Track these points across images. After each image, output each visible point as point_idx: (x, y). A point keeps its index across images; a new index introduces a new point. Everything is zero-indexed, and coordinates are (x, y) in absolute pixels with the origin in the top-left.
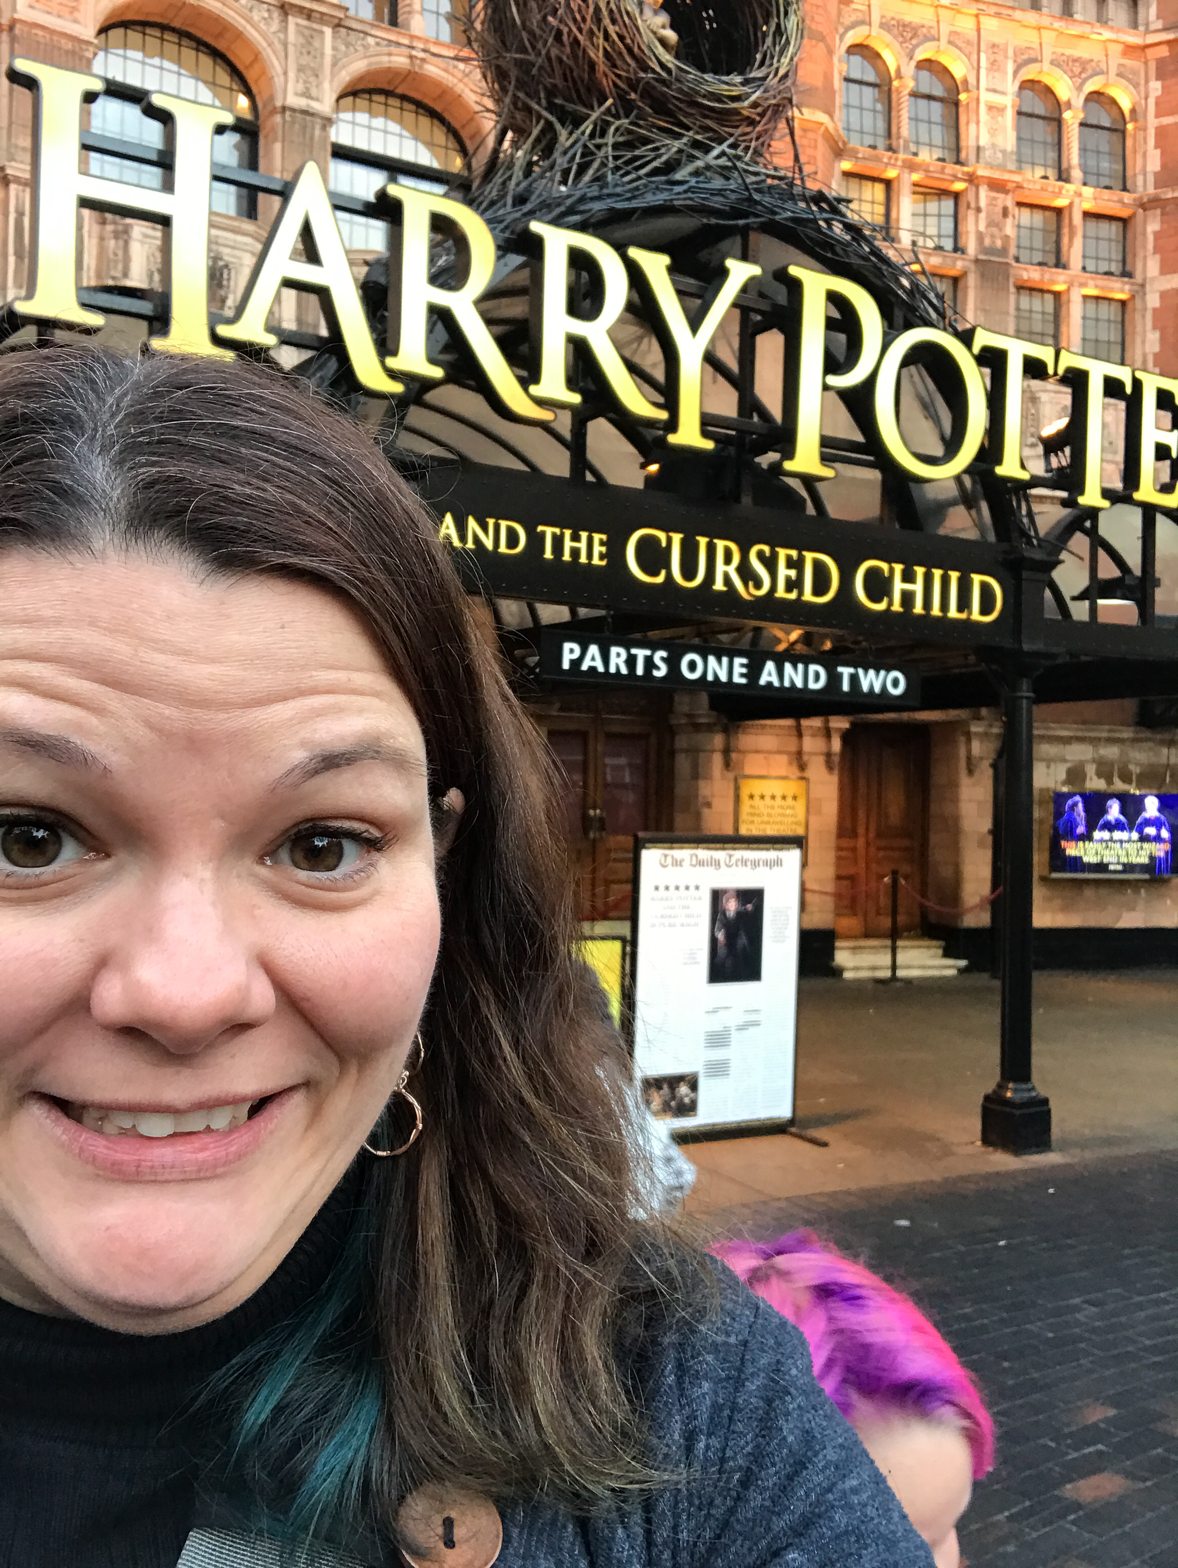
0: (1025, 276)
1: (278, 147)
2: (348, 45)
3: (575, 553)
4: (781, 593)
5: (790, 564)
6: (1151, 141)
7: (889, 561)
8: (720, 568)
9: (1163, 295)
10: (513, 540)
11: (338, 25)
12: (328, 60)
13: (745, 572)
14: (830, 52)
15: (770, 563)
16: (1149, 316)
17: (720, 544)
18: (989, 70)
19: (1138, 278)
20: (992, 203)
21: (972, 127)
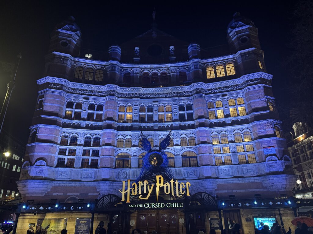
0: (239, 154)
3: (140, 206)
4: (159, 207)
5: (159, 204)
6: (253, 135)
7: (170, 203)
8: (153, 206)
9: (258, 153)
10: (135, 206)
13: (155, 206)
15: (158, 205)
17: (153, 204)
18: (229, 133)
19: (255, 151)
21: (229, 139)
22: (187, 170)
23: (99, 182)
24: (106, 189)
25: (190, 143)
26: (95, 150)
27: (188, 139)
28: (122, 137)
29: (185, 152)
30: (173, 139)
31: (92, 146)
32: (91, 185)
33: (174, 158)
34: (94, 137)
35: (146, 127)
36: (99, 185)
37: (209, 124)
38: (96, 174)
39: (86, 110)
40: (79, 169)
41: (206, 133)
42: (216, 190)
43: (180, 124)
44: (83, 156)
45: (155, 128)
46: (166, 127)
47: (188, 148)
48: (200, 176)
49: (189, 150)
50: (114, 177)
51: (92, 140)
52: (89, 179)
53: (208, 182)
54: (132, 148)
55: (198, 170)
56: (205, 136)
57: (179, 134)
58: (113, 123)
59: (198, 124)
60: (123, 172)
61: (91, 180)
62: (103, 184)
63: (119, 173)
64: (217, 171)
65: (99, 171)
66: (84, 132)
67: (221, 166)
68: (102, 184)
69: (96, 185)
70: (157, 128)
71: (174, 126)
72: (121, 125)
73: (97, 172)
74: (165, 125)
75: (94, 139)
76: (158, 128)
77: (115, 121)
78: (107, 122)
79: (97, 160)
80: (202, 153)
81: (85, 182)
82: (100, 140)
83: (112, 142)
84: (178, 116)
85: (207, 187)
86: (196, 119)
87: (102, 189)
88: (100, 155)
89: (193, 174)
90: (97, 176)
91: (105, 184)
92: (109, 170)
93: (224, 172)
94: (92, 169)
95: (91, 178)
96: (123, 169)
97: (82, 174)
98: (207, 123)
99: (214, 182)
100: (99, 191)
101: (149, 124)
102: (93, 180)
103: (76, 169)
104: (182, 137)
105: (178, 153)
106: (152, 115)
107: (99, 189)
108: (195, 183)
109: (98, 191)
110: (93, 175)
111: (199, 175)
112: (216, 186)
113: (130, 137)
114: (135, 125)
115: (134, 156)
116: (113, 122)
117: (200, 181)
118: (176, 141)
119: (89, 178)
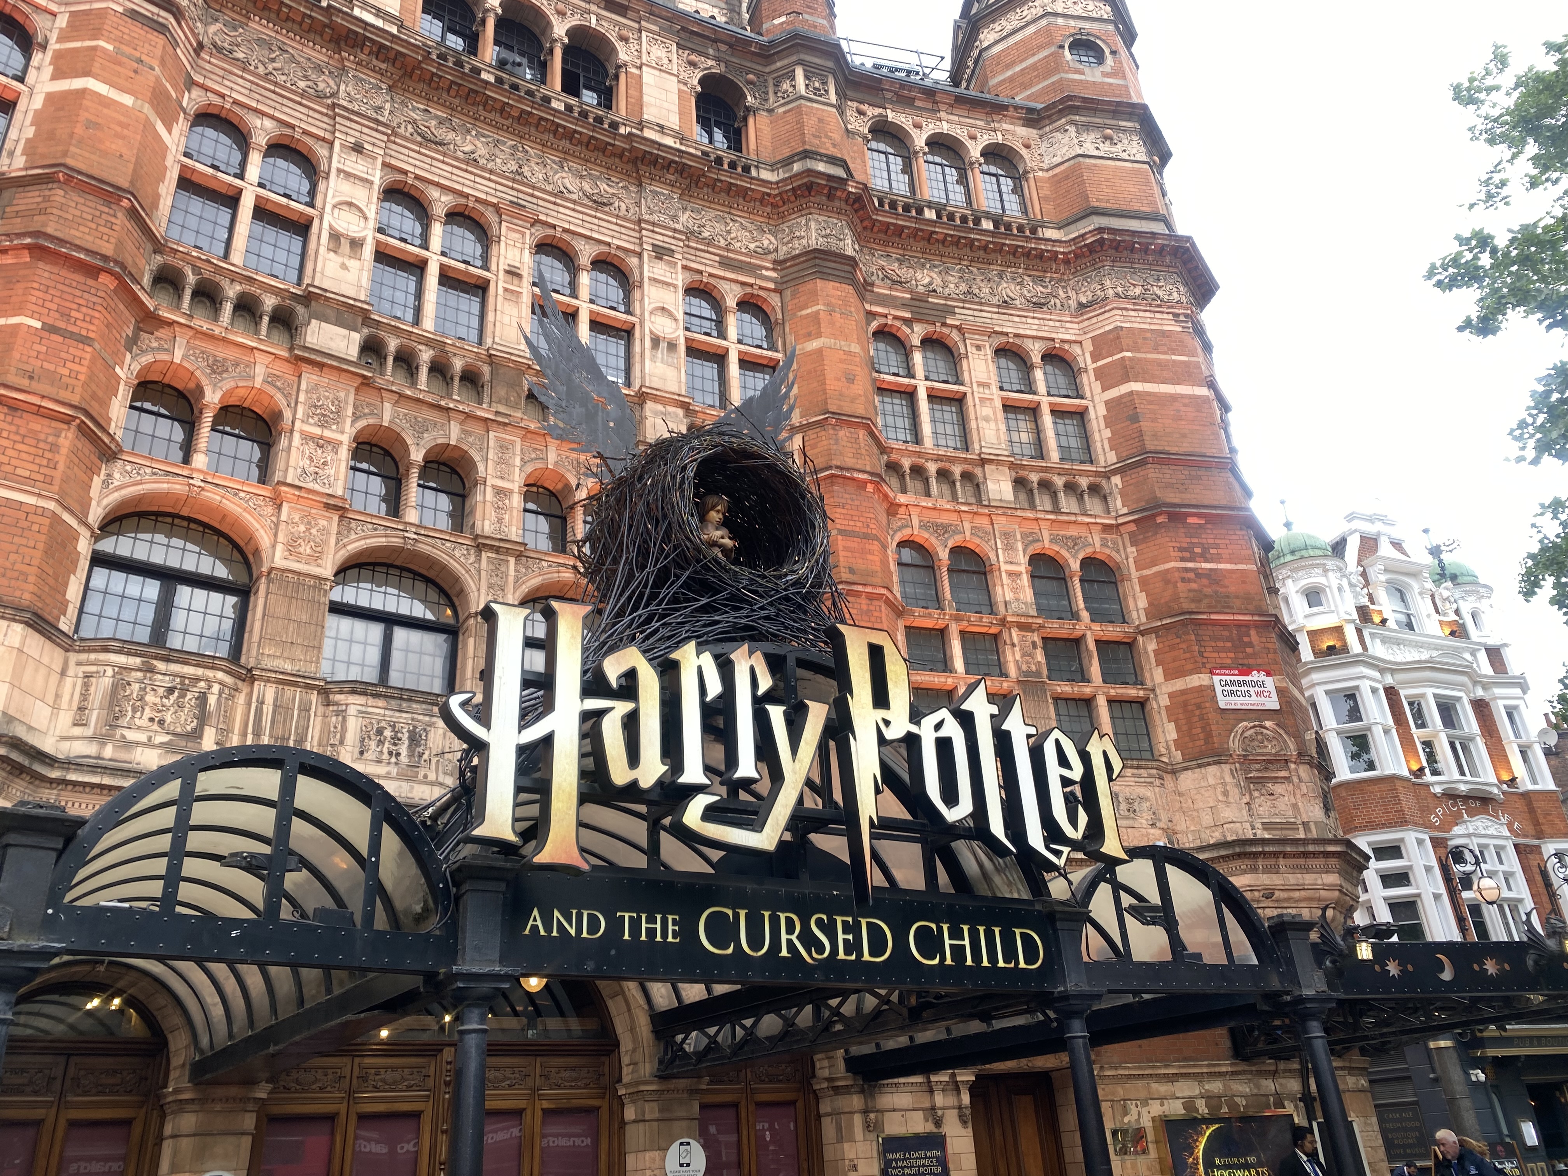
0: (1059, 690)
1: (471, 641)
2: (527, 568)
3: (651, 932)
4: (841, 955)
6: (1137, 588)
7: (936, 921)
9: (1171, 696)
11: (519, 556)
12: (511, 579)
13: (808, 938)
14: (884, 547)
15: (830, 930)
16: (1164, 713)
17: (783, 916)
18: (1004, 550)
19: (1149, 685)
20: (1023, 639)
21: (999, 589)
35: (425, 365)
37: (881, 467)
43: (691, 417)
50: (55, 721)
56: (866, 537)
63: (119, 683)
72: (196, 269)
83: (94, 377)
84: (681, 359)
86: (806, 412)
92: (18, 627)
98: (875, 455)
101: (450, 347)
114: (332, 315)
116: (126, 203)
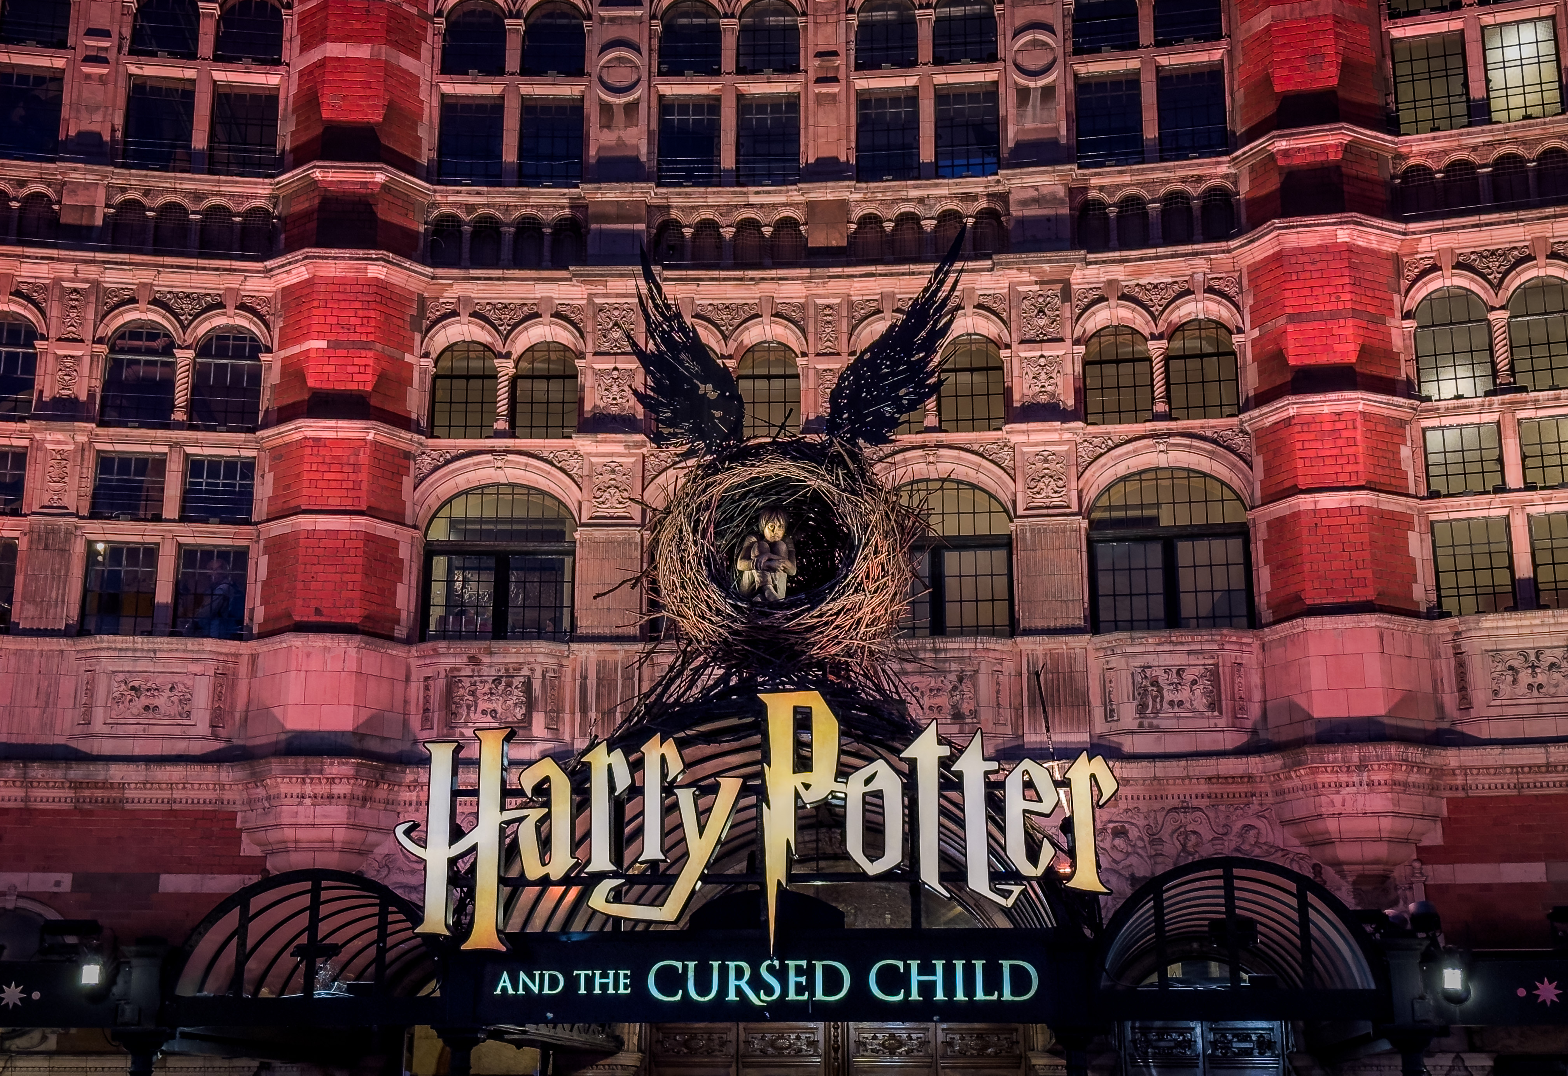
3: (604, 987)
4: (792, 996)
5: (799, 971)
7: (904, 959)
8: (732, 982)
10: (554, 982)
13: (757, 983)
15: (781, 975)
17: (732, 965)
22: (1139, 662)
23: (261, 766)
24: (326, 834)
25: (1178, 393)
26: (214, 465)
27: (1156, 348)
28: (480, 334)
29: (1124, 479)
30: (1004, 353)
31: (179, 416)
32: (177, 794)
33: (1006, 543)
34: (203, 328)
35: (728, 233)
36: (261, 792)
37: (1387, 184)
38: (233, 686)
39: (112, 56)
40: (63, 643)
41: (1356, 283)
42: (1427, 855)
43: (1076, 192)
44: (94, 515)
45: (818, 239)
46: (929, 225)
47: (1153, 436)
48: (1272, 721)
49: (1163, 460)
50: (405, 724)
51: (184, 357)
52: (163, 737)
53: (1343, 778)
54: (584, 444)
55: (1251, 658)
56: (1334, 316)
57: (1067, 294)
58: (384, 186)
59: (1273, 184)
60: (497, 680)
61: (180, 747)
62: (297, 790)
63: (452, 682)
64: (1446, 667)
65: (254, 658)
66: (96, 284)
67: (1490, 622)
68: (284, 789)
69: (235, 796)
70: (837, 240)
71: (1016, 211)
72: (470, 208)
73: (243, 669)
74: (919, 210)
75: (204, 349)
76: (853, 238)
77: (409, 166)
78: (318, 174)
79: (241, 556)
80: (1296, 491)
81: (117, 772)
82: (265, 357)
83: (382, 378)
84: (1061, 104)
85: (1332, 825)
86: (1252, 135)
87: (289, 833)
88: (260, 510)
89: (1200, 702)
90: (240, 706)
91: (323, 789)
92: (352, 652)
93: (1525, 677)
94: (191, 644)
95: (177, 730)
96: (497, 645)
97: (90, 692)
98: (1369, 170)
99: (1414, 778)
100: (257, 852)
101: (754, 199)
102: (197, 748)
103: (28, 644)
104: (1098, 334)
105: (1047, 494)
106: (792, 103)
107: (261, 835)
108: (1216, 788)
109: (248, 848)
110: (202, 698)
111: (1255, 710)
112: (1434, 817)
113: (564, 335)
114: (612, 210)
115: (597, 522)
116: (380, 178)
117: (1273, 762)
118: (1033, 370)
119: (157, 730)
